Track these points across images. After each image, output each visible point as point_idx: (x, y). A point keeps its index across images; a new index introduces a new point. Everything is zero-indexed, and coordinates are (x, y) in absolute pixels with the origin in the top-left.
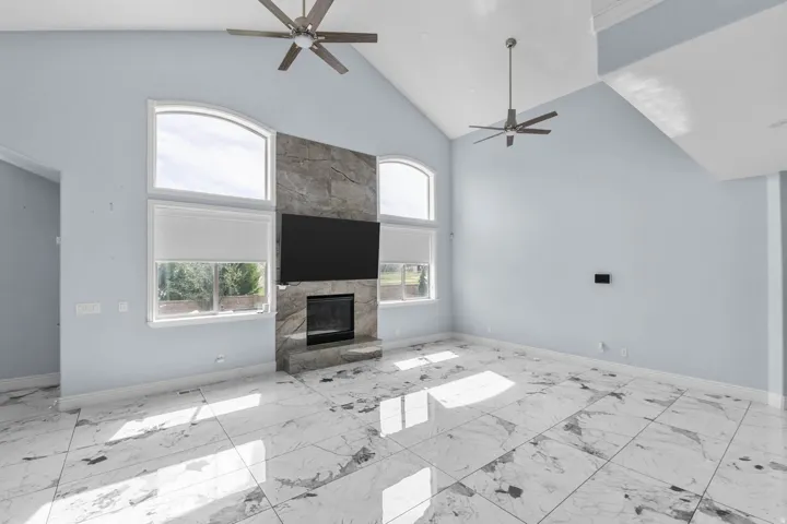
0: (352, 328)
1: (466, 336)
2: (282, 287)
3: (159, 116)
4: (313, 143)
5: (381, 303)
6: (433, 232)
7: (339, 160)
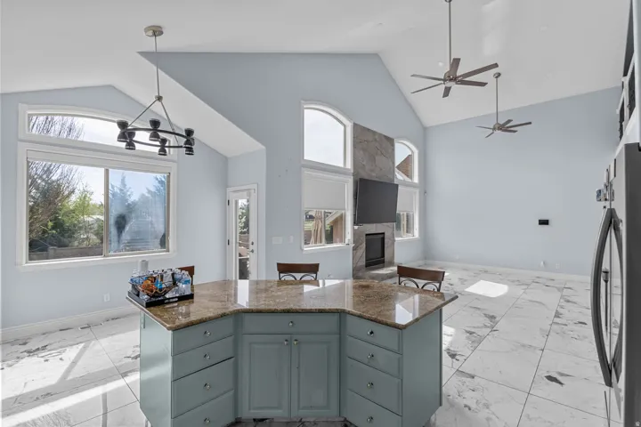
0: (383, 256)
1: (437, 262)
2: (356, 227)
3: (306, 111)
4: (368, 130)
5: (396, 239)
6: (417, 191)
7: (379, 141)
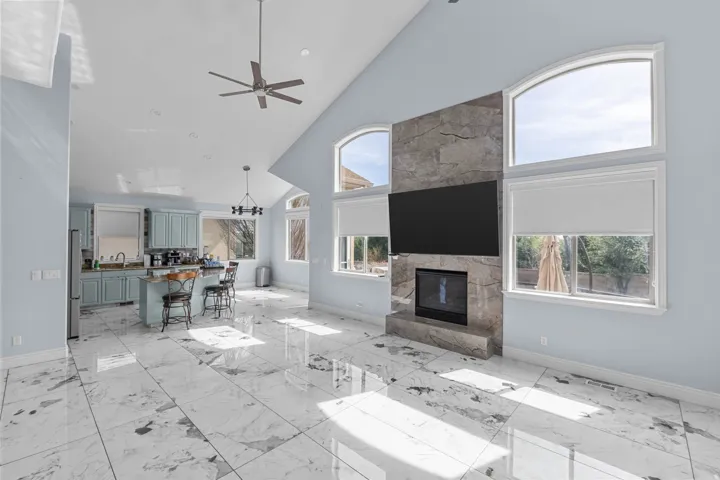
0: (465, 313)
2: (395, 257)
4: (421, 118)
7: (449, 122)
